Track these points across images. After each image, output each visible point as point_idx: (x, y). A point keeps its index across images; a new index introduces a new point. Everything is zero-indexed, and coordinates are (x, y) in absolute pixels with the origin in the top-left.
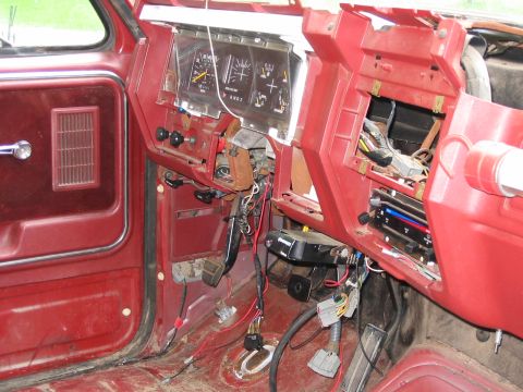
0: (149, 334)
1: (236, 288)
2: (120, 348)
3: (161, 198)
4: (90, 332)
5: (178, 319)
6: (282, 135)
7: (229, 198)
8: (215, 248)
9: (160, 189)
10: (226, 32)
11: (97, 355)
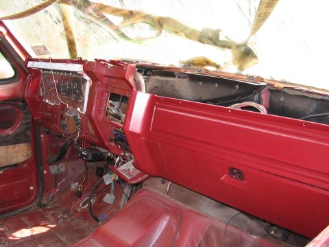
0: (42, 196)
1: (77, 175)
2: (30, 204)
3: (43, 140)
4: (16, 197)
5: (54, 189)
6: (82, 110)
7: (70, 137)
8: (67, 159)
9: (42, 136)
10: (60, 71)
11: (20, 207)
